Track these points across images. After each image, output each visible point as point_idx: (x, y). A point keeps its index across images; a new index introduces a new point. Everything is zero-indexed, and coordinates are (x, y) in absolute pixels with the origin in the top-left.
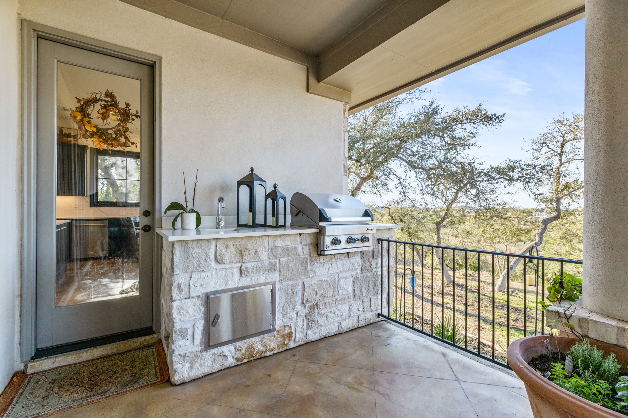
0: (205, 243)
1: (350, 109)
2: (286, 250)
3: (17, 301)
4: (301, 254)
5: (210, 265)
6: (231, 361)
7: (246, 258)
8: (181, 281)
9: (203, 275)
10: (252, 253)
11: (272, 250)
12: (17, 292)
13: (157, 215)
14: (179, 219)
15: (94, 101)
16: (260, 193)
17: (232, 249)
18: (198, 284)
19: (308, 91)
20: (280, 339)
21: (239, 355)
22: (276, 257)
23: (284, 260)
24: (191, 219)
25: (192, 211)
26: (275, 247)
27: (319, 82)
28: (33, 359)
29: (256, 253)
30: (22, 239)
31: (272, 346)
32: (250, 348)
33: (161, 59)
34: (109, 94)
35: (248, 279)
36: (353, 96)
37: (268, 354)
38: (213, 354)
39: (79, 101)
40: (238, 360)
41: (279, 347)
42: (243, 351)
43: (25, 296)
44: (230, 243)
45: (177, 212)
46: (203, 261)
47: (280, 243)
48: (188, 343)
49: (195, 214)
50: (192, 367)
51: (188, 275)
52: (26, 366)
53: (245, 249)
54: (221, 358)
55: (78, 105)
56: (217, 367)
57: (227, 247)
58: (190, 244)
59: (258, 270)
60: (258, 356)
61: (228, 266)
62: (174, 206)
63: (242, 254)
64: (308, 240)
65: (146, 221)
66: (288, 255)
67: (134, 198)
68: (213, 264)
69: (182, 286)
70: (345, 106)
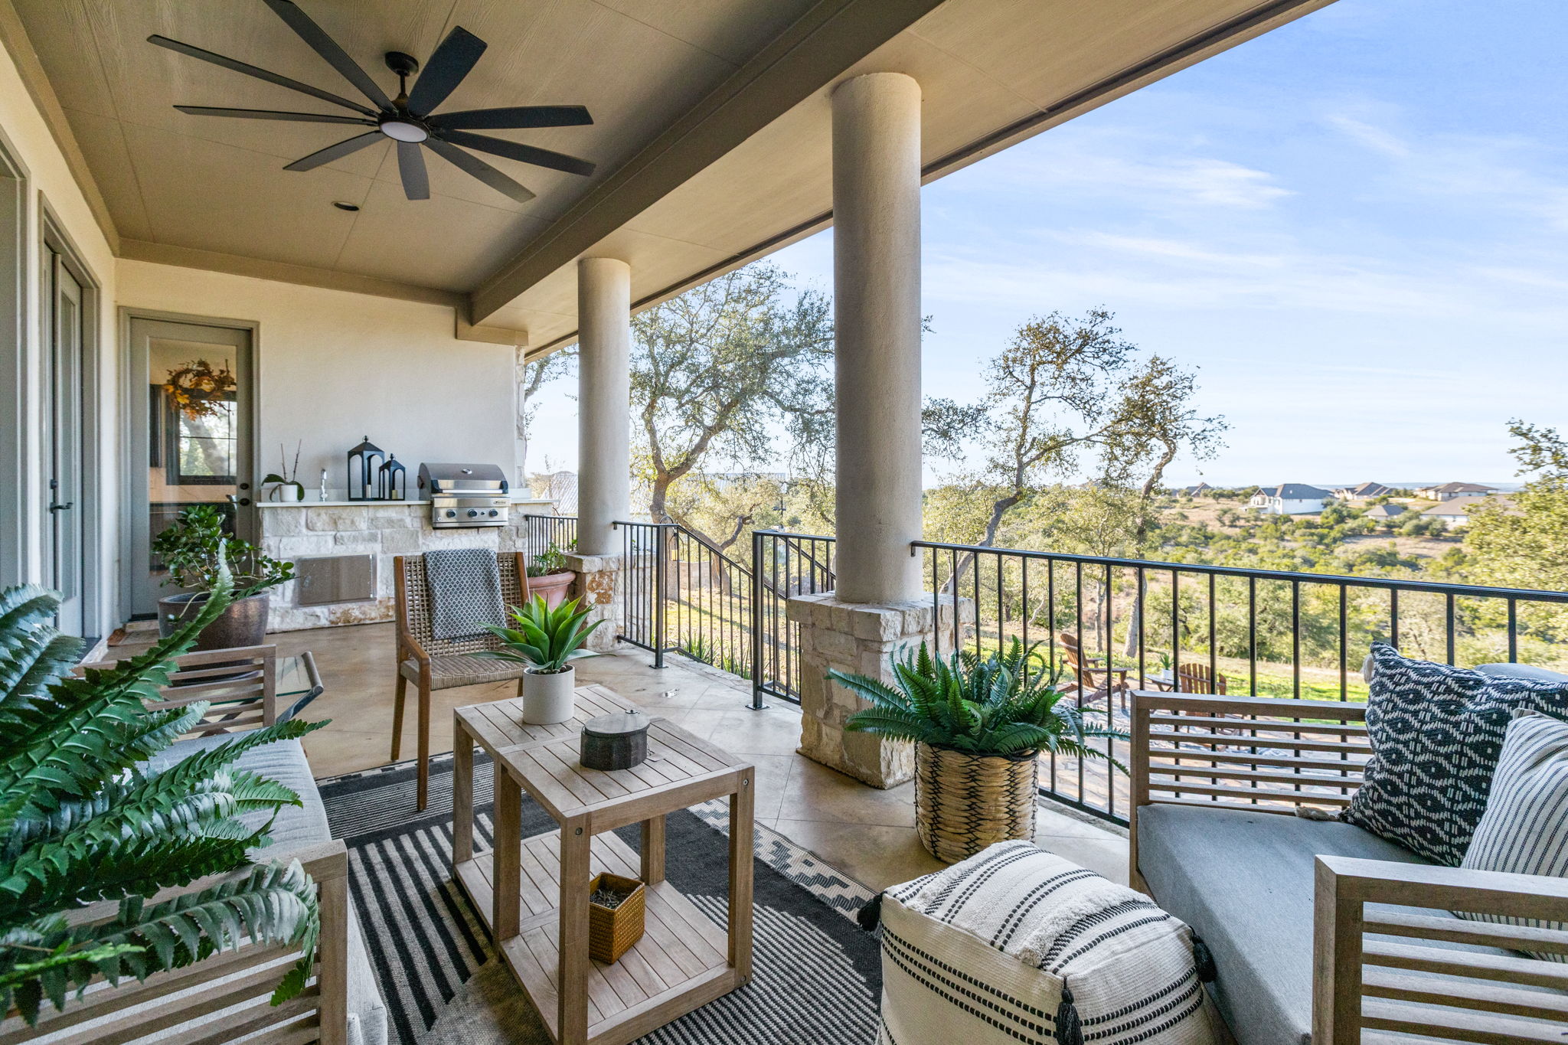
0: (294, 511)
1: (527, 355)
2: (390, 522)
3: (116, 566)
4: (410, 526)
5: (300, 531)
6: (324, 622)
7: (341, 527)
8: (271, 543)
9: (293, 539)
10: (348, 522)
11: (373, 521)
12: (116, 558)
13: (255, 488)
14: (277, 491)
15: (187, 371)
16: (377, 462)
17: (324, 517)
18: (288, 548)
19: (456, 337)
20: (383, 610)
21: (333, 618)
22: (377, 528)
23: (387, 531)
24: (291, 492)
25: (293, 483)
26: (377, 518)
27: (472, 324)
28: (131, 620)
29: (353, 522)
30: (120, 508)
31: (373, 615)
32: (346, 613)
33: (258, 324)
34: (201, 363)
35: (344, 547)
36: (530, 337)
37: (368, 622)
38: (305, 613)
39: (171, 372)
40: (332, 622)
41: (381, 618)
42: (338, 615)
43: (123, 561)
44: (323, 512)
45: (276, 484)
46: (293, 528)
47: (382, 514)
48: (279, 599)
49: (296, 487)
50: (282, 621)
51: (278, 539)
52: (125, 626)
53: (340, 518)
54: (313, 618)
55: (169, 378)
56: (309, 625)
57: (319, 515)
58: (279, 511)
59: (355, 539)
60: (356, 622)
61: (320, 533)
62: (271, 478)
63: (335, 523)
64: (420, 512)
65: (244, 494)
66: (393, 527)
67: (233, 470)
68: (304, 530)
69: (272, 548)
70: (518, 350)
